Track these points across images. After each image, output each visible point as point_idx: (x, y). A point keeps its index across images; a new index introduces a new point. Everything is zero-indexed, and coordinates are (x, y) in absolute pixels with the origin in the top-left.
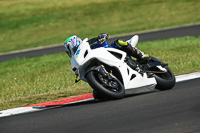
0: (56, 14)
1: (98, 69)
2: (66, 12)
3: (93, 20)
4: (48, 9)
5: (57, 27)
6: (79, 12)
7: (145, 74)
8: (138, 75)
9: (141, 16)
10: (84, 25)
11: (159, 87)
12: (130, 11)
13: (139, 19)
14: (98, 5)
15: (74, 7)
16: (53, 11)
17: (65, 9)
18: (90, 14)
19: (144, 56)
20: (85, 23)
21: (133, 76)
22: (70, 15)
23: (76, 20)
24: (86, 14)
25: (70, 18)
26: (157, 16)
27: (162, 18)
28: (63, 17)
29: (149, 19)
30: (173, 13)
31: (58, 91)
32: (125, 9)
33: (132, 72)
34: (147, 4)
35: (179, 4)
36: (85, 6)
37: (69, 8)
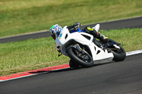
0: (8, 14)
1: (75, 46)
2: (16, 13)
3: (34, 18)
4: (3, 11)
5: (9, 23)
6: (25, 13)
7: (106, 50)
8: (102, 51)
9: (69, 16)
10: (28, 22)
11: (116, 59)
12: (61, 12)
13: (67, 18)
14: (38, 8)
15: (21, 9)
16: (6, 13)
17: (15, 11)
18: (32, 14)
19: (105, 38)
20: (29, 20)
21: (99, 52)
22: (18, 15)
23: (23, 18)
24: (29, 15)
25: (18, 17)
26: (80, 16)
27: (84, 17)
28: (14, 17)
29: (74, 18)
30: (91, 14)
31: (10, 69)
32: (57, 11)
33: (98, 49)
34: (73, 7)
35: (96, 7)
36: (29, 9)
37: (18, 11)
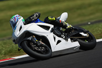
1: (30, 38)
8: (63, 41)
21: (59, 42)
33: (58, 38)
